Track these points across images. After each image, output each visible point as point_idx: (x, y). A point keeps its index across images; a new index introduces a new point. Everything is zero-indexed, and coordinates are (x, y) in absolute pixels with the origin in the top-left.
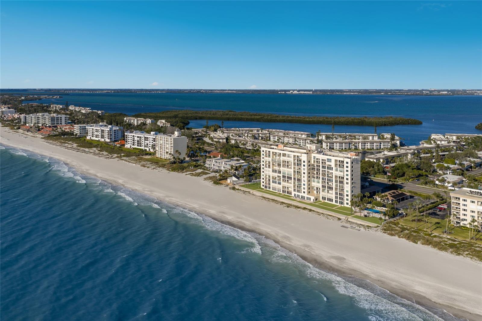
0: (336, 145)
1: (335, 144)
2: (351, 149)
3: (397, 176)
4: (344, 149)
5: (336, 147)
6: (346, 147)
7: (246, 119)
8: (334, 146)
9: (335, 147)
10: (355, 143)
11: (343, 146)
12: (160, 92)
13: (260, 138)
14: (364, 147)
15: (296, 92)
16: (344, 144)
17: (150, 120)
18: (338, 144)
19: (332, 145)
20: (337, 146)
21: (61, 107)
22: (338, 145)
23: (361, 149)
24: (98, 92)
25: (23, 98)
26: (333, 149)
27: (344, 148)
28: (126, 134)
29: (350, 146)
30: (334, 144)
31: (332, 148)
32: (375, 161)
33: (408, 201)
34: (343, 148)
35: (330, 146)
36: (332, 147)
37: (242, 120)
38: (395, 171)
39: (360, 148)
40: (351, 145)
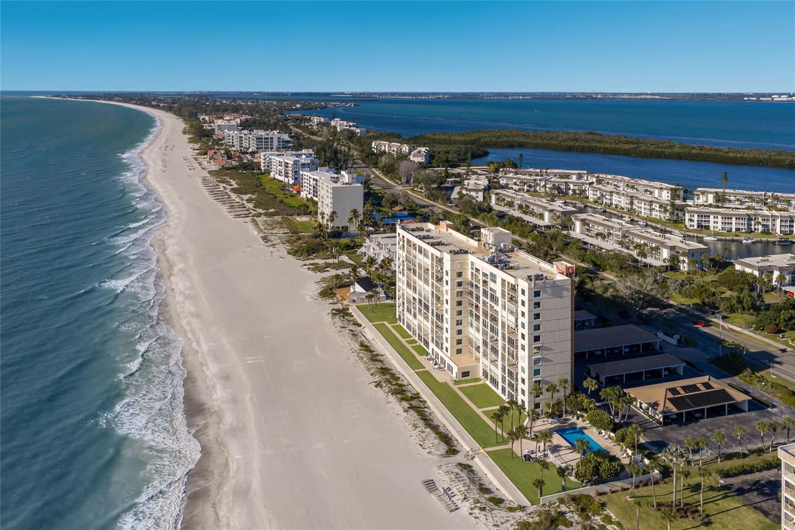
0: (716, 220)
1: (712, 217)
2: (752, 232)
3: (787, 325)
4: (734, 230)
5: (716, 225)
6: (741, 227)
7: (604, 151)
8: (709, 221)
9: (712, 225)
10: (765, 218)
11: (731, 223)
12: (521, 98)
13: (571, 192)
14: (787, 229)
15: (784, 98)
16: (734, 219)
17: (407, 148)
18: (720, 217)
19: (703, 219)
20: (717, 222)
21: (322, 120)
22: (720, 219)
23: (779, 233)
24: (424, 98)
25: (298, 106)
26: (707, 228)
27: (734, 227)
28: (301, 172)
29: (749, 225)
30: (709, 216)
31: (705, 226)
32: (756, 273)
33: (736, 418)
34: (731, 228)
35: (698, 221)
36: (703, 224)
37: (596, 152)
38: (781, 310)
39: (778, 231)
40: (753, 222)
